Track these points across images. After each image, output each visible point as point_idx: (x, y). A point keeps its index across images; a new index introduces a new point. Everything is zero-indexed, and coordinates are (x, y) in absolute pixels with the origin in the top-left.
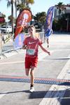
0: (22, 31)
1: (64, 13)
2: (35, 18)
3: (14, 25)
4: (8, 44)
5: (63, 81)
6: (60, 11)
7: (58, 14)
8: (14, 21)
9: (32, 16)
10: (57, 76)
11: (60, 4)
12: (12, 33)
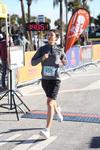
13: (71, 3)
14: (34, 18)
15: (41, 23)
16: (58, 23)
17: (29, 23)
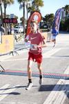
3: (26, 25)
4: (19, 42)
6: (67, 12)
7: (65, 16)
8: (25, 22)
9: (42, 17)
11: (67, 6)
12: (23, 32)
13: (30, 8)
14: (8, 16)
15: (12, 19)
16: (22, 19)
17: (5, 19)
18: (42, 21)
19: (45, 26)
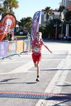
0: (5, 39)
1: (52, 18)
2: (19, 24)
5: (51, 95)
6: (48, 16)
7: (45, 20)
9: (16, 21)
10: (45, 89)
11: (48, 9)
18: (17, 26)
19: (21, 33)
